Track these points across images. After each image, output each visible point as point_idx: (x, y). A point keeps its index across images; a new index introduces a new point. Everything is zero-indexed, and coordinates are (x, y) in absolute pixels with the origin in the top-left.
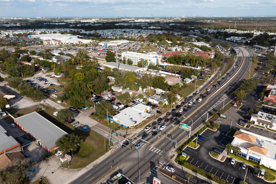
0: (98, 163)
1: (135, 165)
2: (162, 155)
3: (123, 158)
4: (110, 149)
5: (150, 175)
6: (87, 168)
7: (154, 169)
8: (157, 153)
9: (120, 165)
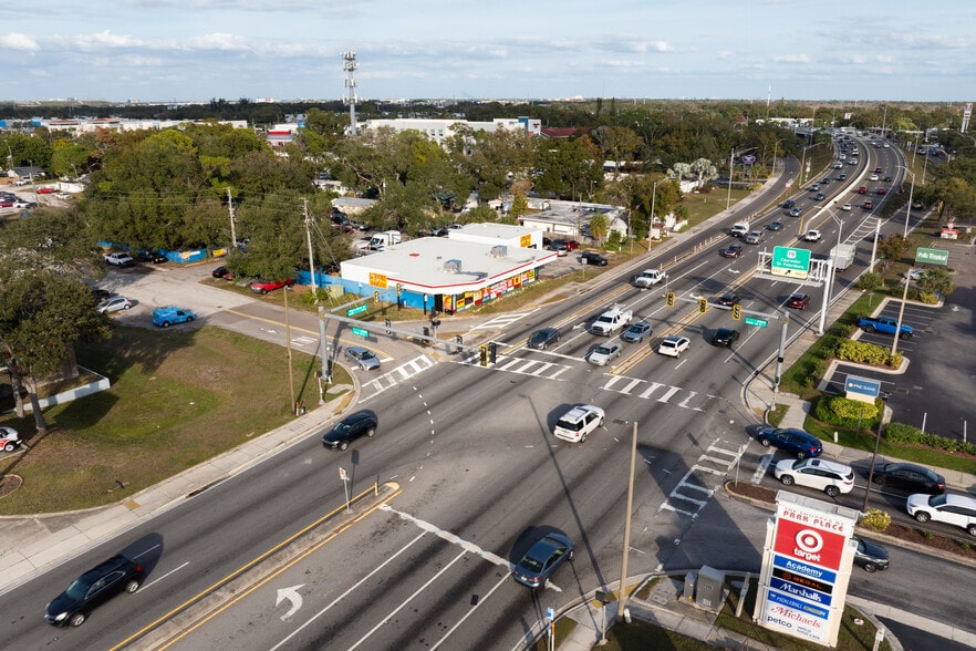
0: (235, 472)
1: (534, 469)
2: (705, 408)
3: (431, 437)
4: (328, 398)
5: (676, 524)
6: (133, 506)
7: (682, 483)
8: (664, 399)
9: (414, 471)
